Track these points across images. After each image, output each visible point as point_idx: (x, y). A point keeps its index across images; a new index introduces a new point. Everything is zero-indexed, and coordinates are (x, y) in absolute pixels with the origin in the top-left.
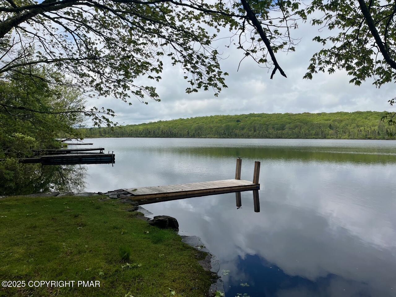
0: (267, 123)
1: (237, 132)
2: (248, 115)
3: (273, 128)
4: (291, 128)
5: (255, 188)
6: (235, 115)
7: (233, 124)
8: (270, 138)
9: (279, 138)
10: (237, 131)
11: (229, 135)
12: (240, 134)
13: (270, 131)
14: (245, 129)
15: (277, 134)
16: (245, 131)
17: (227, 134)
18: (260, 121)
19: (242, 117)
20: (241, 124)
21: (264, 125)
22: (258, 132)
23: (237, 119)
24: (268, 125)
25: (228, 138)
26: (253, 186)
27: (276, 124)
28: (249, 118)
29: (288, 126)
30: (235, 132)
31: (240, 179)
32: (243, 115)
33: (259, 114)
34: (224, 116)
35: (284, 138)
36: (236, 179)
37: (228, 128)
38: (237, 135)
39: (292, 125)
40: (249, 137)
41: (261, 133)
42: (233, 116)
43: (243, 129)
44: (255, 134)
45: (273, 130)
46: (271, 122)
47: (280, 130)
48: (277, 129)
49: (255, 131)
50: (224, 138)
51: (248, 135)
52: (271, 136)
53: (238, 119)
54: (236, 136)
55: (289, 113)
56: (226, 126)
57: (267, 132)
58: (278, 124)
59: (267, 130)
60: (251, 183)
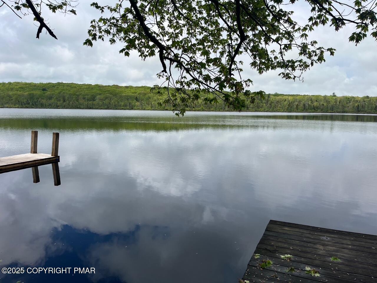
0: (78, 93)
1: (44, 101)
2: (56, 84)
3: (84, 98)
4: (101, 99)
5: (55, 161)
6: (40, 83)
7: (38, 92)
8: (80, 108)
9: (90, 108)
10: (43, 100)
11: (33, 105)
12: (47, 104)
13: (81, 101)
14: (53, 99)
15: (88, 104)
16: (53, 101)
17: (31, 103)
18: (69, 91)
19: (48, 85)
20: (48, 93)
21: (74, 95)
22: (67, 102)
23: (42, 87)
24: (78, 96)
25: (32, 108)
26: (51, 159)
27: (87, 95)
28: (57, 87)
29: (98, 97)
30: (41, 102)
31: (36, 153)
32: (49, 83)
33: (68, 83)
34: (26, 84)
35: (95, 109)
36: (31, 153)
37: (31, 97)
38: (43, 105)
39: (102, 97)
40: (57, 107)
41: (71, 103)
42: (38, 84)
43: (50, 98)
44: (64, 104)
45: (84, 100)
46: (81, 92)
47: (90, 101)
48: (88, 100)
49: (64, 101)
50: (28, 108)
51: (56, 105)
52: (82, 107)
53: (44, 88)
54: (43, 106)
55: (99, 85)
56: (30, 94)
57: (77, 103)
58: (89, 95)
59: (77, 100)
60: (49, 156)
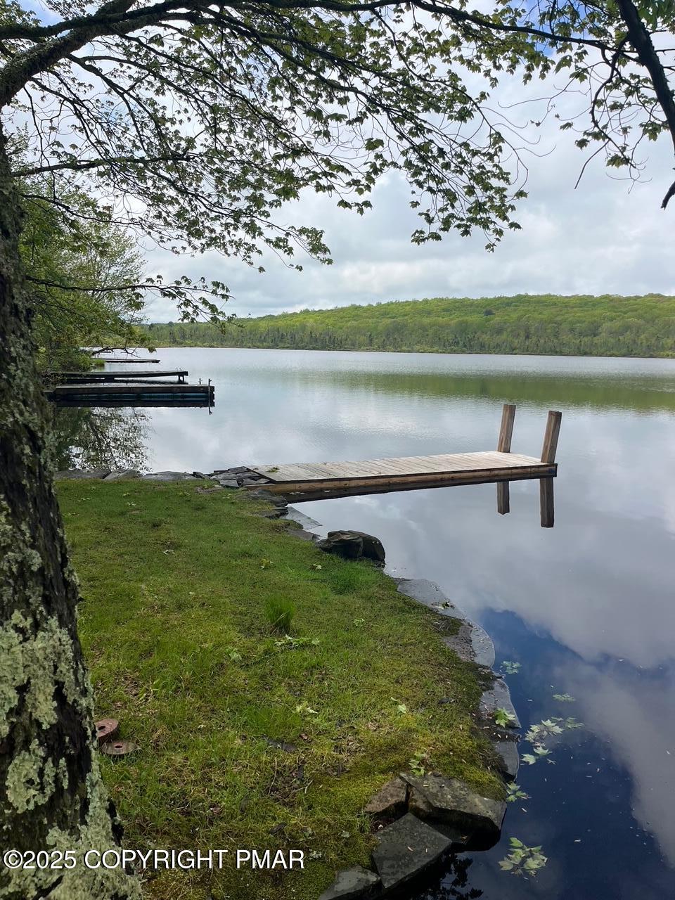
0: (559, 318)
1: (485, 338)
2: (513, 298)
3: (572, 330)
4: (613, 330)
5: (546, 473)
6: (482, 299)
7: (475, 318)
8: (562, 354)
9: (585, 354)
10: (484, 336)
11: (465, 346)
12: (492, 344)
13: (565, 338)
14: (505, 333)
15: (580, 345)
16: (504, 336)
17: (461, 343)
18: (541, 314)
19: (497, 302)
20: (496, 319)
21: (550, 323)
22: (534, 339)
23: (485, 307)
24: (559, 324)
25: (463, 352)
26: (541, 469)
27: (579, 322)
28: (516, 306)
29: (607, 325)
30: (481, 340)
31: (509, 452)
32: (500, 298)
35: (597, 356)
36: (499, 450)
37: (463, 328)
38: (484, 347)
39: (617, 325)
40: (512, 351)
41: (542, 341)
42: (477, 300)
43: (499, 331)
44: (527, 343)
45: (570, 336)
46: (567, 316)
47: (587, 336)
48: (581, 334)
49: (527, 337)
50: (455, 352)
51: (510, 345)
52: (566, 350)
53: (489, 308)
54: (483, 349)
56: (461, 323)
57: (556, 341)
58: (584, 322)
59: (556, 335)
60: (535, 460)
